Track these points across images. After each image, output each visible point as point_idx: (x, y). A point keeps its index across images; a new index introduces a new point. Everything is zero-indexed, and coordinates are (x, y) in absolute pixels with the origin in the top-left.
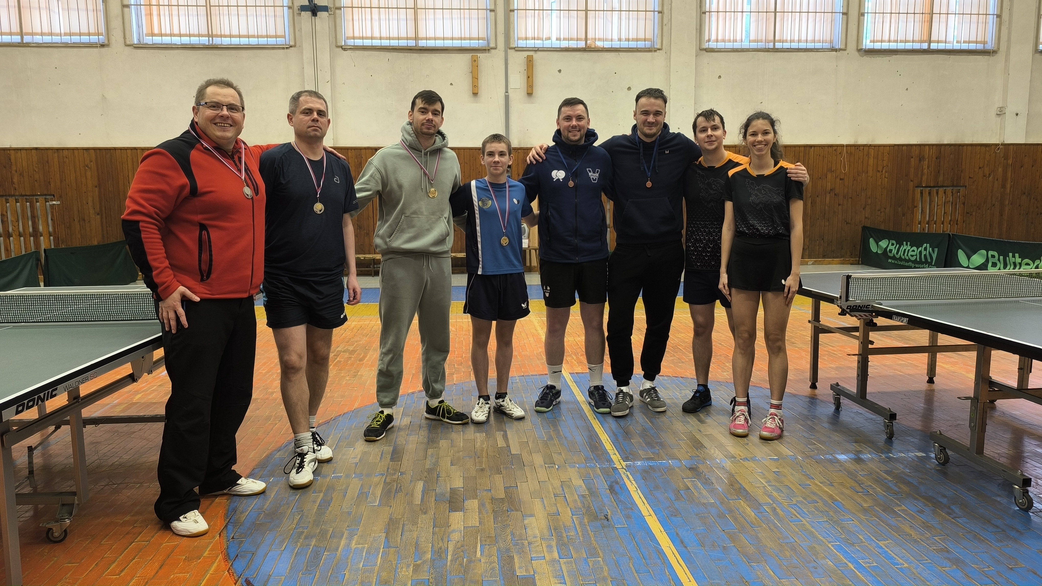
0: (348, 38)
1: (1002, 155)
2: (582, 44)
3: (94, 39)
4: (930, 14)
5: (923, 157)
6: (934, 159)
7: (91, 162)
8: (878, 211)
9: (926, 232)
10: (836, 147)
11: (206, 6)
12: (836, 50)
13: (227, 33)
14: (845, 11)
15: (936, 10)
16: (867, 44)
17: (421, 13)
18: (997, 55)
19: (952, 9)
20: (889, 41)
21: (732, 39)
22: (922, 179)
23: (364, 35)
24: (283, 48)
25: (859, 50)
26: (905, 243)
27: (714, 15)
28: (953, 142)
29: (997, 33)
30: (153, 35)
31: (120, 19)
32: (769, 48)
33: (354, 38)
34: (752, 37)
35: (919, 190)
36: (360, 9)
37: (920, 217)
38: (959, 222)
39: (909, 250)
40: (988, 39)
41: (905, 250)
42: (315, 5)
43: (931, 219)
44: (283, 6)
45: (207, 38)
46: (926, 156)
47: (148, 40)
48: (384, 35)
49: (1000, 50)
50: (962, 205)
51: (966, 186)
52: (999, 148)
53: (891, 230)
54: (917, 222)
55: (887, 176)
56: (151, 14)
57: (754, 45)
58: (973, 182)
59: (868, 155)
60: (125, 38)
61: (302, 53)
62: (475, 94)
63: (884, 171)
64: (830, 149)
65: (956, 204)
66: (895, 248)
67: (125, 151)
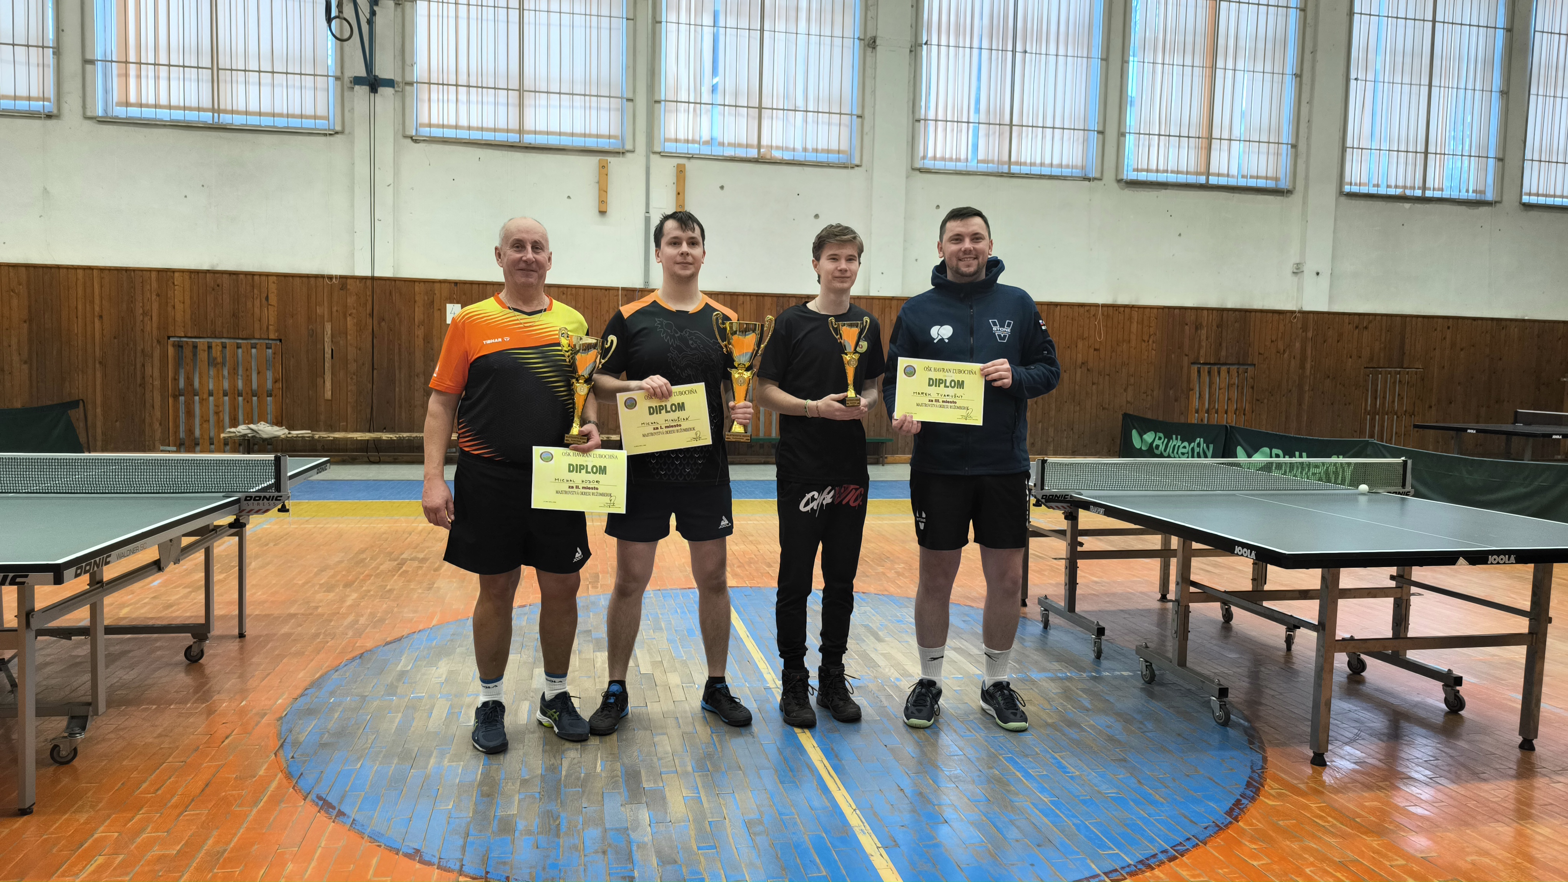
0: (423, 125)
1: (1300, 326)
2: (753, 153)
3: (37, 106)
4: (1208, 138)
5: (1201, 324)
6: (1215, 327)
7: (20, 285)
8: (1144, 393)
9: (1206, 422)
10: (1088, 308)
11: (212, 69)
12: (1089, 180)
13: (242, 107)
14: (1101, 129)
15: (1216, 133)
16: (1130, 175)
17: (529, 99)
18: (1293, 196)
19: (1236, 134)
20: (1157, 171)
21: (954, 157)
22: (1199, 353)
23: (446, 123)
24: (325, 135)
25: (1119, 181)
26: (1174, 437)
27: (932, 124)
28: (1238, 306)
29: (1292, 167)
30: (127, 104)
31: (79, 80)
32: (1002, 173)
33: (430, 125)
34: (981, 156)
35: (1195, 368)
36: (441, 87)
37: (1197, 404)
38: (1246, 412)
39: (1179, 446)
40: (1281, 175)
41: (1175, 446)
42: (376, 77)
43: (1212, 407)
44: (328, 76)
45: (211, 114)
46: (1205, 324)
47: (120, 112)
48: (474, 123)
49: (1297, 189)
50: (1251, 390)
51: (1255, 365)
52: (1295, 317)
53: (1161, 419)
54: (1194, 410)
55: (1154, 348)
56: (127, 75)
57: (983, 167)
58: (1264, 360)
59: (1130, 318)
60: (84, 107)
61: (352, 143)
62: (603, 213)
63: (1150, 342)
64: (1082, 310)
65: (1243, 388)
66: (1163, 443)
67: (73, 271)
